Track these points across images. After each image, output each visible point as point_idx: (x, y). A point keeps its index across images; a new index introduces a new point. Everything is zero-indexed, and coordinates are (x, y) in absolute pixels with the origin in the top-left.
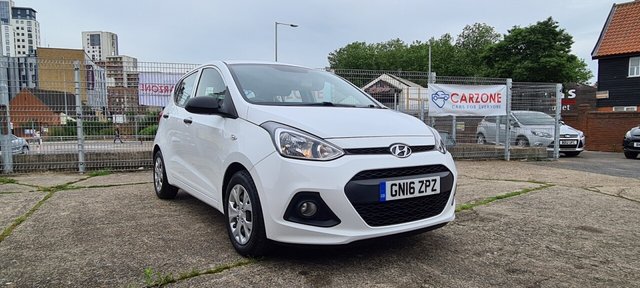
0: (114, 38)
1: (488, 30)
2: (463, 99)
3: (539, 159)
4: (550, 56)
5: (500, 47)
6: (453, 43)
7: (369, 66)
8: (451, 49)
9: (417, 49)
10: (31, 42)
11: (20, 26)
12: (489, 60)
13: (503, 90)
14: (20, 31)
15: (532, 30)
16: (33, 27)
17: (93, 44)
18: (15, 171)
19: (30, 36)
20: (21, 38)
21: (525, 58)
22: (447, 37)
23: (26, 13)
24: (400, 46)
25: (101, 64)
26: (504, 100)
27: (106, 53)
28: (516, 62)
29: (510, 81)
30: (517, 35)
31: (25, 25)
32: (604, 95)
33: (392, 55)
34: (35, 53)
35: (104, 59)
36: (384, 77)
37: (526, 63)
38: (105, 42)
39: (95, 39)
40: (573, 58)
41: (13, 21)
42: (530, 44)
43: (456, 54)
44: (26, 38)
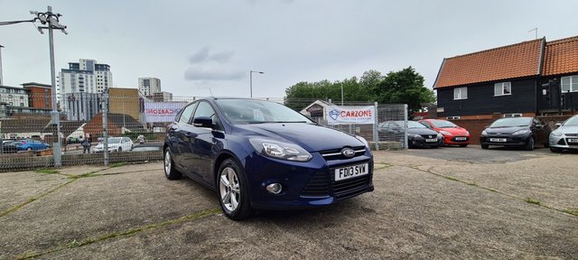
0: (158, 82)
1: (378, 74)
2: (348, 114)
3: (396, 149)
4: (412, 88)
5: (383, 83)
6: (358, 82)
7: (310, 96)
8: (357, 85)
9: (337, 85)
10: (106, 84)
11: (100, 75)
12: (377, 91)
13: (372, 109)
14: (100, 78)
15: (400, 74)
16: (108, 75)
17: (145, 86)
18: (63, 165)
19: (106, 81)
20: (100, 82)
21: (397, 89)
22: (354, 79)
23: (104, 68)
24: (328, 84)
25: (150, 97)
26: (373, 114)
27: (153, 90)
28: (393, 92)
29: (376, 103)
30: (392, 76)
31: (103, 74)
32: (441, 110)
33: (323, 89)
34: (108, 90)
35: (152, 94)
36: (318, 102)
37: (398, 92)
38: (153, 84)
39: (146, 82)
40: (425, 89)
41: (95, 72)
42: (400, 82)
43: (360, 88)
44: (104, 82)
